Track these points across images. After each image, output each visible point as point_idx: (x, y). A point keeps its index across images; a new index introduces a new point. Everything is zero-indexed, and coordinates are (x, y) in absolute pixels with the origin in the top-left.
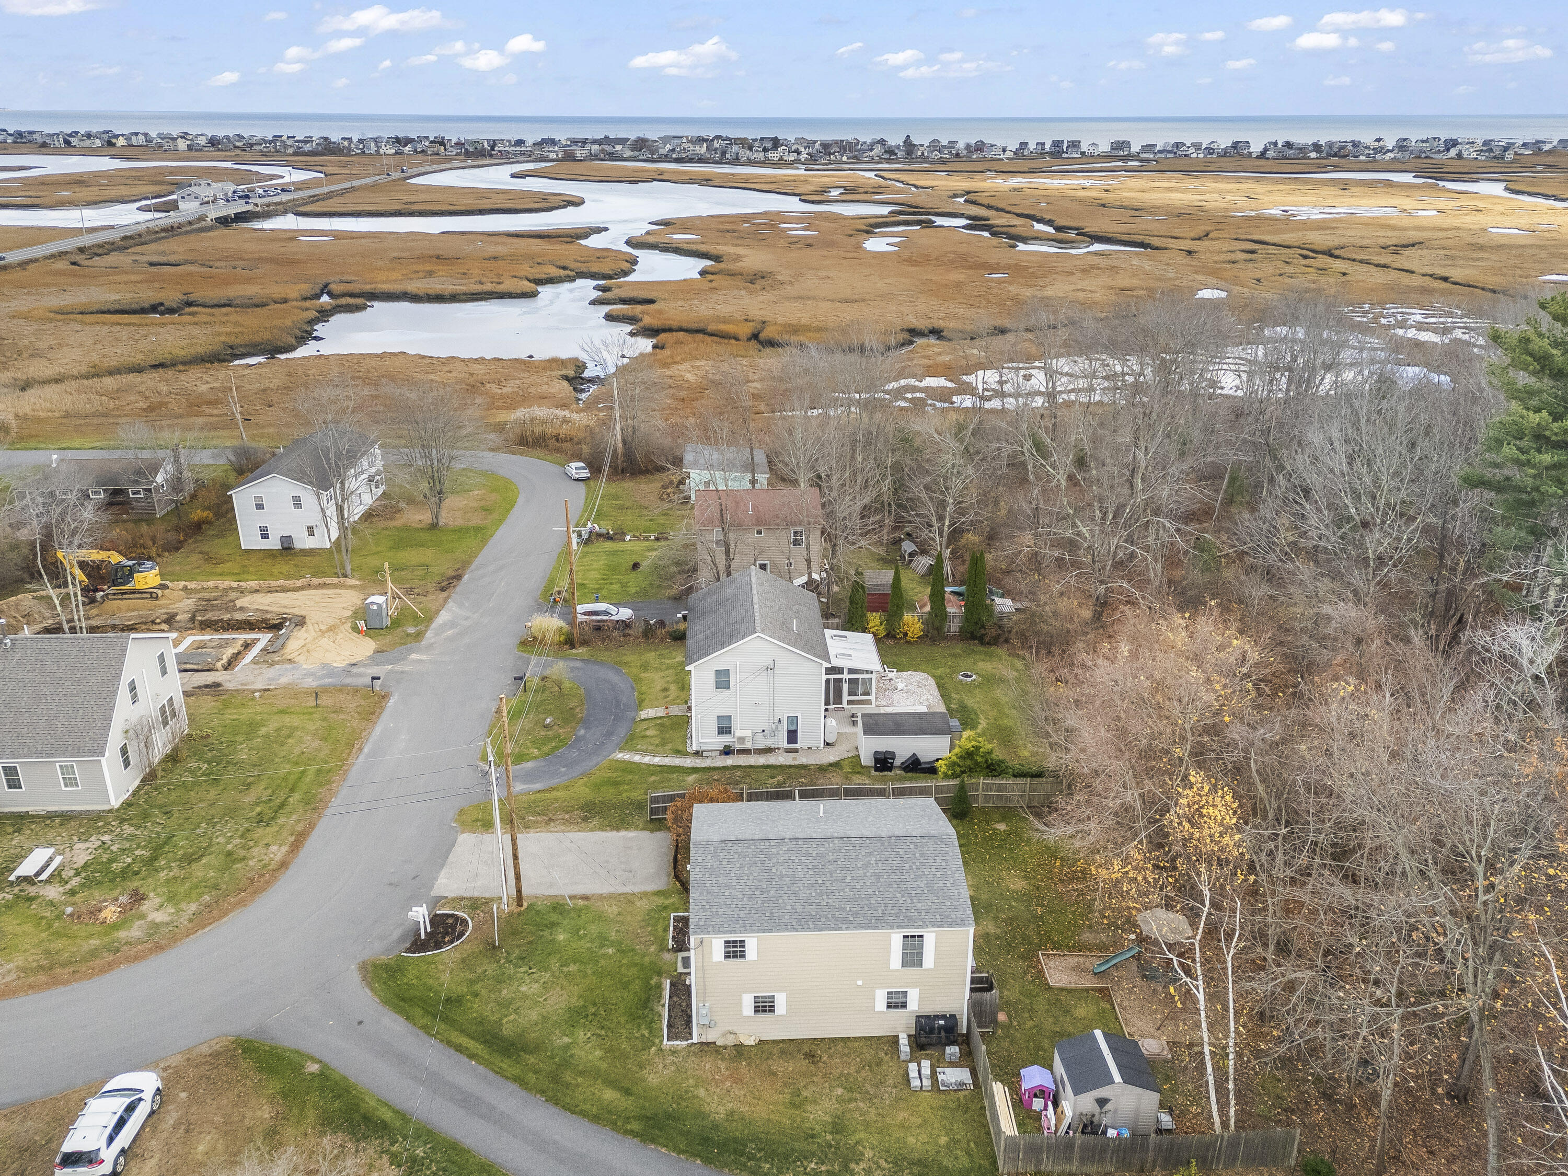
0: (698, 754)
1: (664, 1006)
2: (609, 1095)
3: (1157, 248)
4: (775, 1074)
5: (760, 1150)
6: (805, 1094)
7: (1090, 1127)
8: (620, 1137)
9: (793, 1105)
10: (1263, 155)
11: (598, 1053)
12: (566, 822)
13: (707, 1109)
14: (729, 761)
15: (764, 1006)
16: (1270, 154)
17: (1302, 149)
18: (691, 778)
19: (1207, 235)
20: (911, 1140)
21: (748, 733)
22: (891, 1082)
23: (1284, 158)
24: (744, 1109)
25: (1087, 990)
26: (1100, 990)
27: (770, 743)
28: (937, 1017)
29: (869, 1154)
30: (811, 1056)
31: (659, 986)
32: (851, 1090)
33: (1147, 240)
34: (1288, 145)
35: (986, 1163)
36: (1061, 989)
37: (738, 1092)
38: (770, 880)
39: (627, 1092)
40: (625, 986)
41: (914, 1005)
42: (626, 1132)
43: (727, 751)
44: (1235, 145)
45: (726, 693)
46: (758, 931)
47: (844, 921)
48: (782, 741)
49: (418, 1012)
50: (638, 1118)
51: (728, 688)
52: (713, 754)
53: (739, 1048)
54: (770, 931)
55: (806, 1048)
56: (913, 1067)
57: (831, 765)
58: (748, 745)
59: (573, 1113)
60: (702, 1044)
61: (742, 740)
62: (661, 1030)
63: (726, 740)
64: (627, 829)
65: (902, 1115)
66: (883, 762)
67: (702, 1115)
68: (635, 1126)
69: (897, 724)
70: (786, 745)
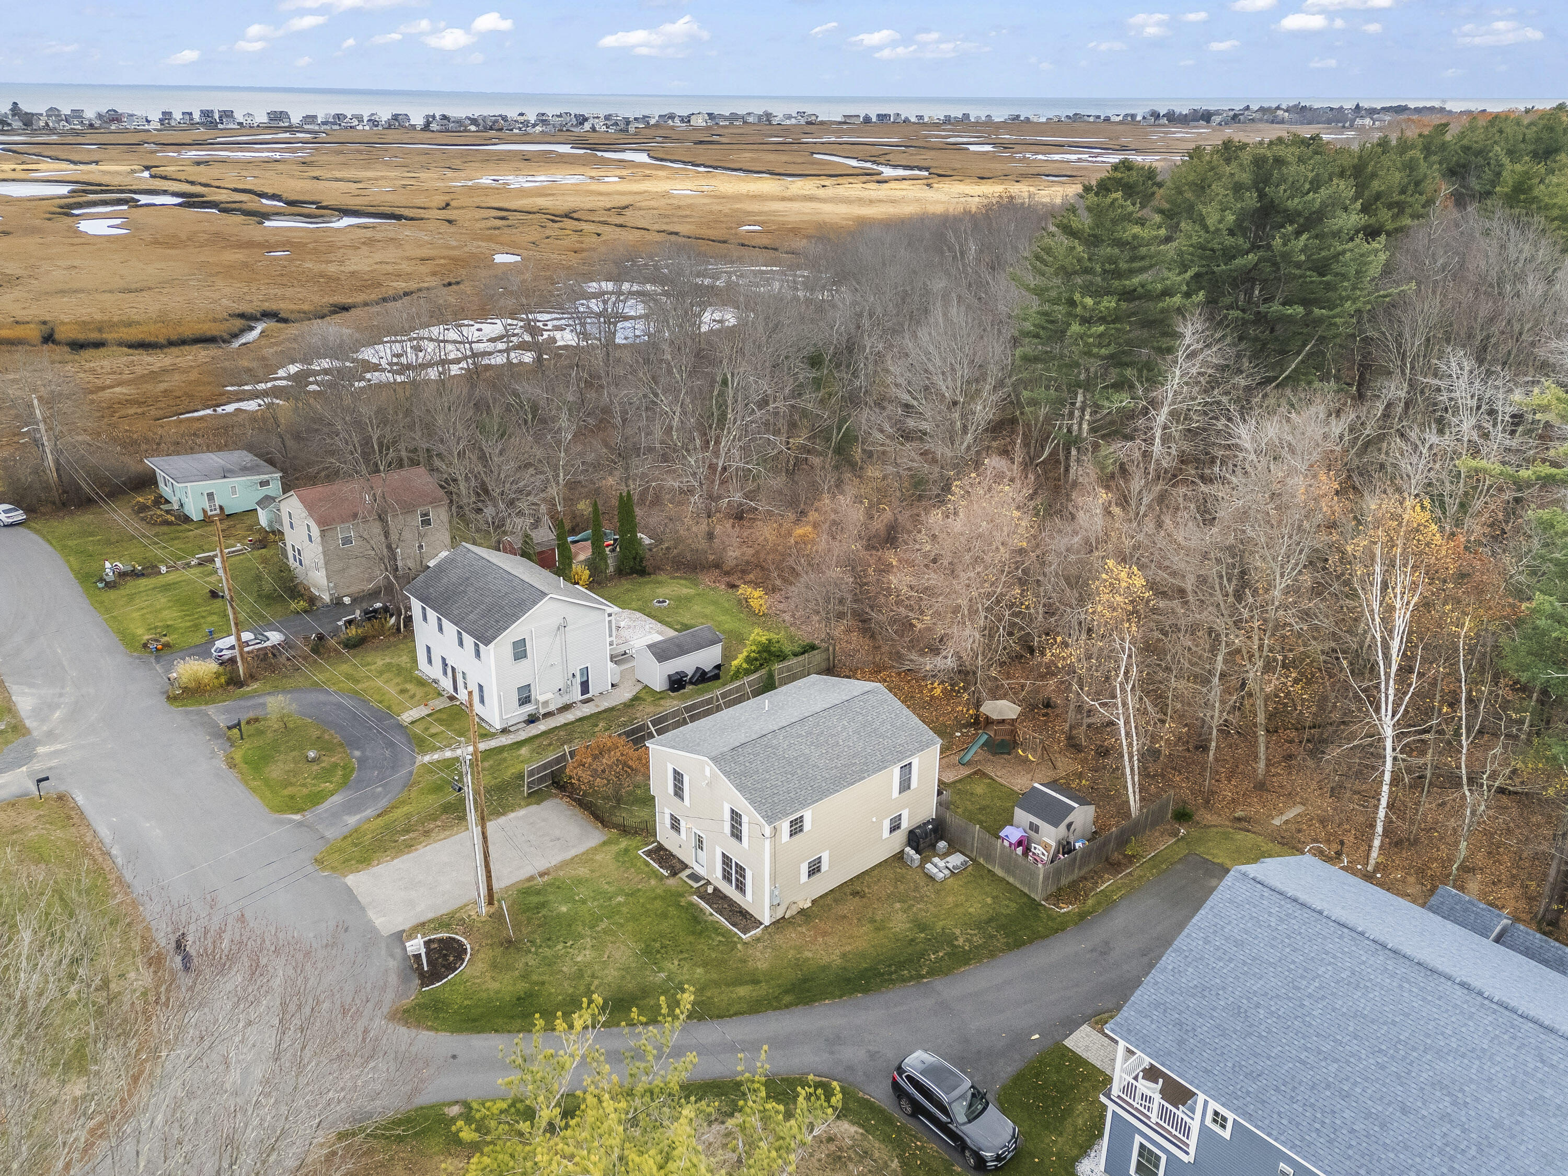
0: (504, 731)
1: (711, 914)
2: (743, 991)
3: (412, 219)
4: (845, 917)
5: (890, 966)
6: (878, 918)
7: (1066, 847)
8: (787, 1011)
9: (878, 929)
10: (426, 127)
11: (699, 970)
12: (444, 828)
13: (822, 963)
14: (542, 727)
15: (815, 869)
16: (434, 126)
17: (459, 122)
18: (524, 751)
19: (448, 205)
20: (971, 910)
21: (549, 696)
22: (922, 884)
23: (448, 131)
24: (848, 948)
25: (969, 776)
26: (975, 773)
27: (566, 700)
28: (925, 824)
29: (958, 932)
30: (855, 894)
31: (692, 904)
32: (904, 902)
33: (398, 211)
34: (444, 117)
35: (1025, 900)
36: (955, 782)
37: (831, 940)
38: (790, 763)
39: (755, 982)
40: (664, 916)
41: (905, 825)
42: (787, 1007)
43: (532, 720)
44: (396, 117)
45: (524, 662)
46: (810, 804)
47: (862, 771)
48: (577, 695)
49: (500, 1021)
50: (787, 992)
51: (526, 656)
52: (520, 726)
53: (802, 912)
54: (821, 799)
55: (848, 891)
56: (929, 866)
57: (632, 700)
58: (552, 707)
59: (731, 1016)
60: (774, 923)
61: (546, 703)
62: (731, 931)
63: (529, 709)
64: (512, 811)
65: (950, 899)
66: (677, 683)
67: (824, 968)
68: (787, 999)
69: (678, 646)
70: (581, 698)
